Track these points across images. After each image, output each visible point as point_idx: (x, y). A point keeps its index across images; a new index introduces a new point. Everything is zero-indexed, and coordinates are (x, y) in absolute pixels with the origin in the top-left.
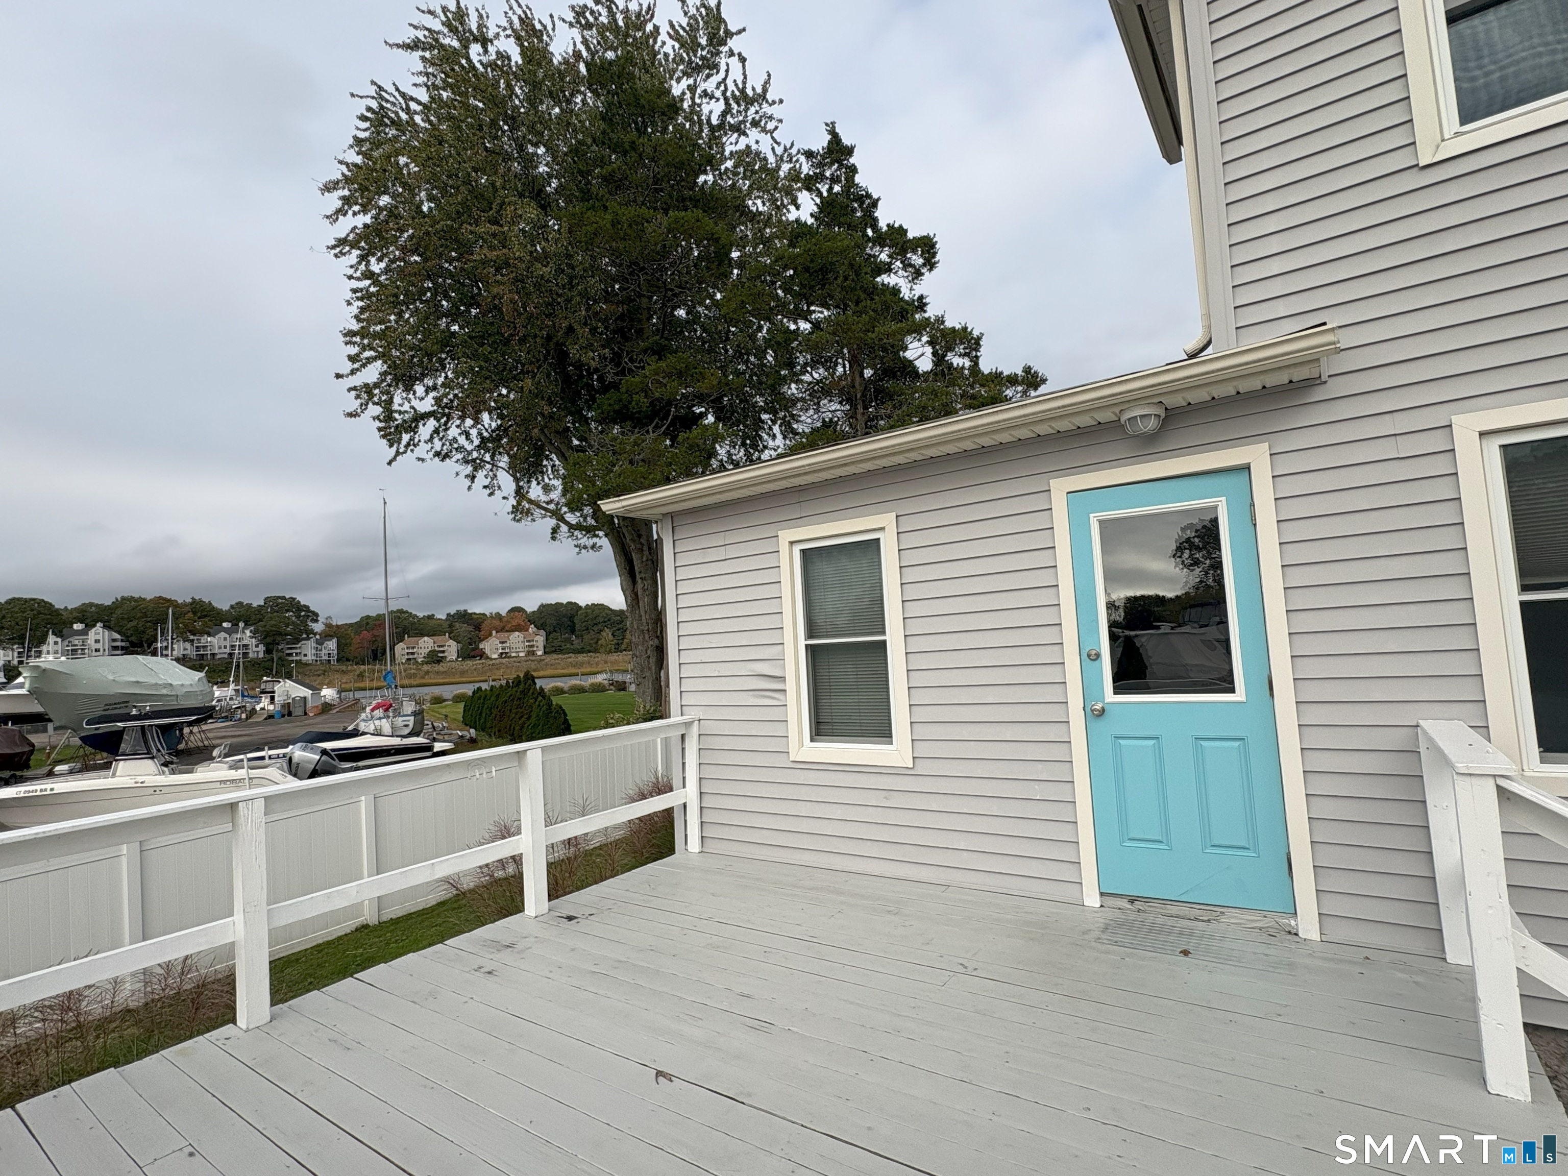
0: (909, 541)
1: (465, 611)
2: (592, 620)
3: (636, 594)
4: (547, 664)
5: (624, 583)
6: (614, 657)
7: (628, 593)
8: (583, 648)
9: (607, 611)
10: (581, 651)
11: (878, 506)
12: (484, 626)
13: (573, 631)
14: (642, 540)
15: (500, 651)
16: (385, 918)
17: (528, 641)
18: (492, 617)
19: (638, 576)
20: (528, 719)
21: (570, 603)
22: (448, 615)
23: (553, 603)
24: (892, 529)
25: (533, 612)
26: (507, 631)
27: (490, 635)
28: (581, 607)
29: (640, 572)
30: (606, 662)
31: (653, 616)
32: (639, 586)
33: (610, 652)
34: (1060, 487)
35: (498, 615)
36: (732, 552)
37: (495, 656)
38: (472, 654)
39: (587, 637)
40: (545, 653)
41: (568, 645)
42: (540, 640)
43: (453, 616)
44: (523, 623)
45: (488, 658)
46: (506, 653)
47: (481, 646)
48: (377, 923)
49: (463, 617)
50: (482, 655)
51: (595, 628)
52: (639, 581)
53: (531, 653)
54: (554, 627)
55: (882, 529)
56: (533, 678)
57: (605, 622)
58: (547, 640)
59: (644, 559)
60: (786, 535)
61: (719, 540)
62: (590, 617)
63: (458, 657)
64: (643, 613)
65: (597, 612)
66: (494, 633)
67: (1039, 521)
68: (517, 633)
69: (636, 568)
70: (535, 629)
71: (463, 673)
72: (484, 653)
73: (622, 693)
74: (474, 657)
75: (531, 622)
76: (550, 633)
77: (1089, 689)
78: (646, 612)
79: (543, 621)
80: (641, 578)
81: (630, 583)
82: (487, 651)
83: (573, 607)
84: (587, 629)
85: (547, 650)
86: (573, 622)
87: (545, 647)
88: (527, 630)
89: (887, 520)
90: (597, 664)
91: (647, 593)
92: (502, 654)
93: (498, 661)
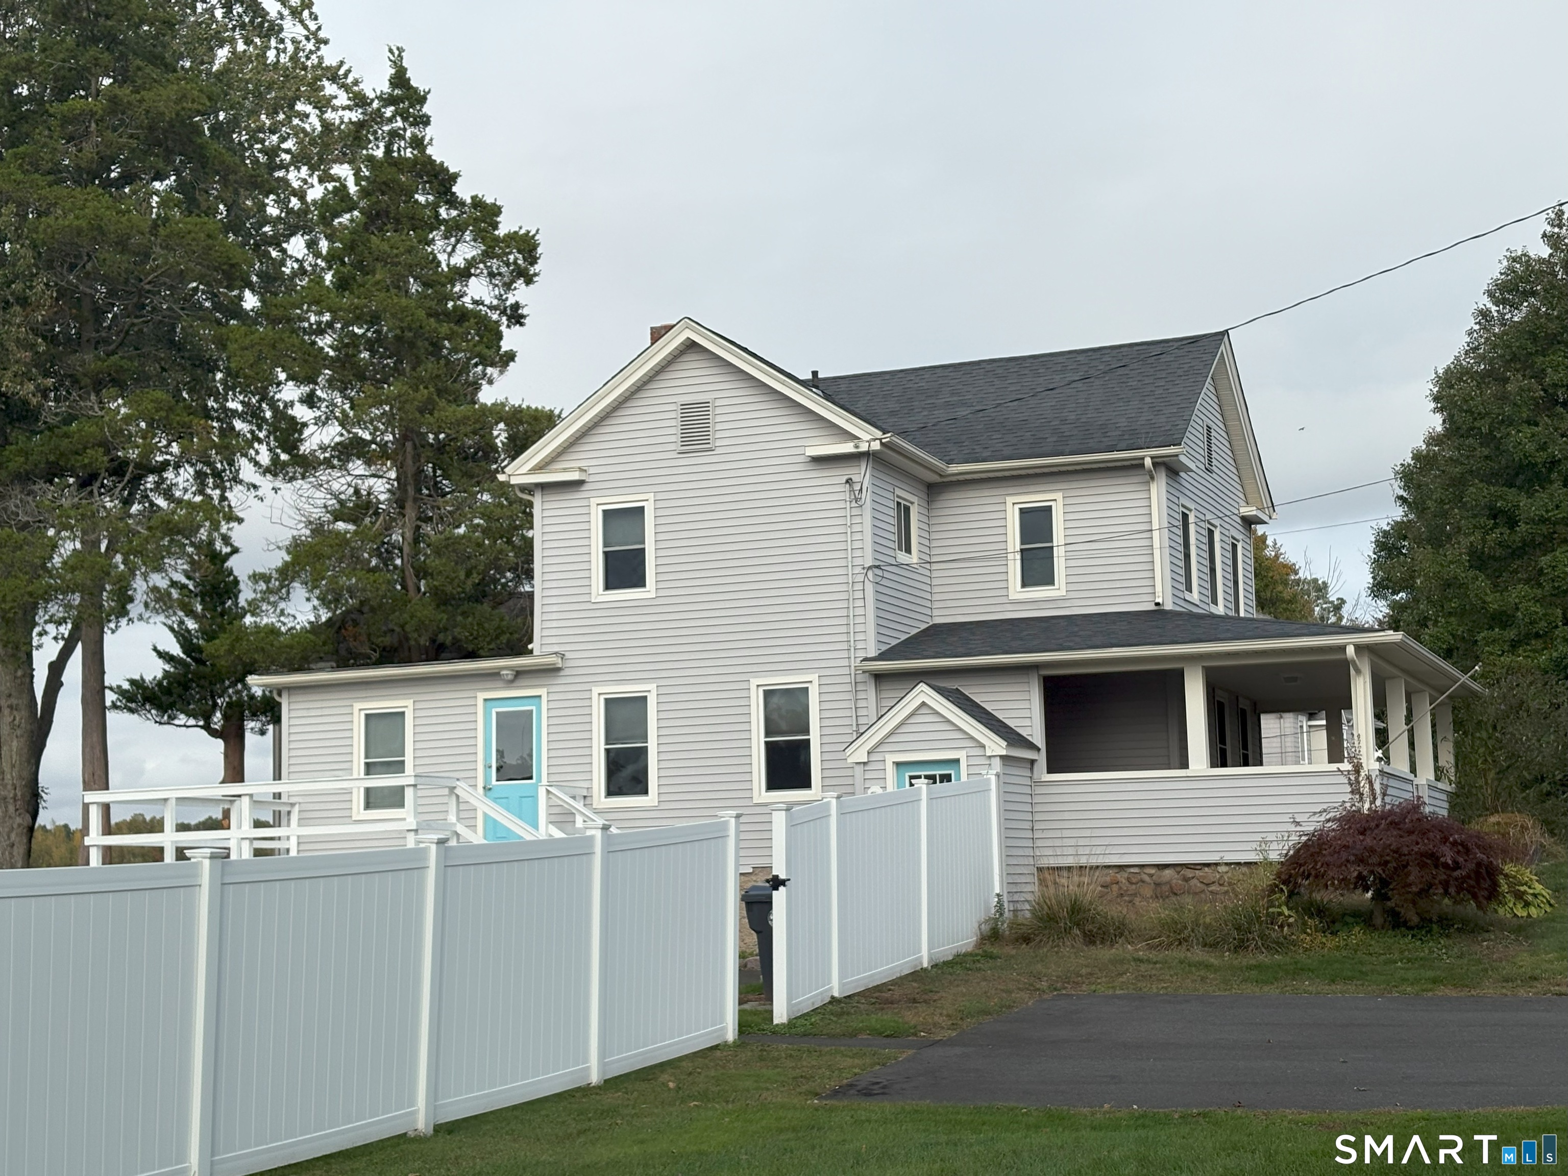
0: (419, 713)
11: (406, 696)
24: (411, 707)
29: (10, 696)
31: (25, 774)
34: (482, 696)
36: (326, 712)
55: (406, 707)
59: (19, 674)
60: (358, 706)
61: (319, 705)
67: (471, 710)
77: (487, 778)
80: (11, 706)
89: (409, 703)
91: (19, 732)
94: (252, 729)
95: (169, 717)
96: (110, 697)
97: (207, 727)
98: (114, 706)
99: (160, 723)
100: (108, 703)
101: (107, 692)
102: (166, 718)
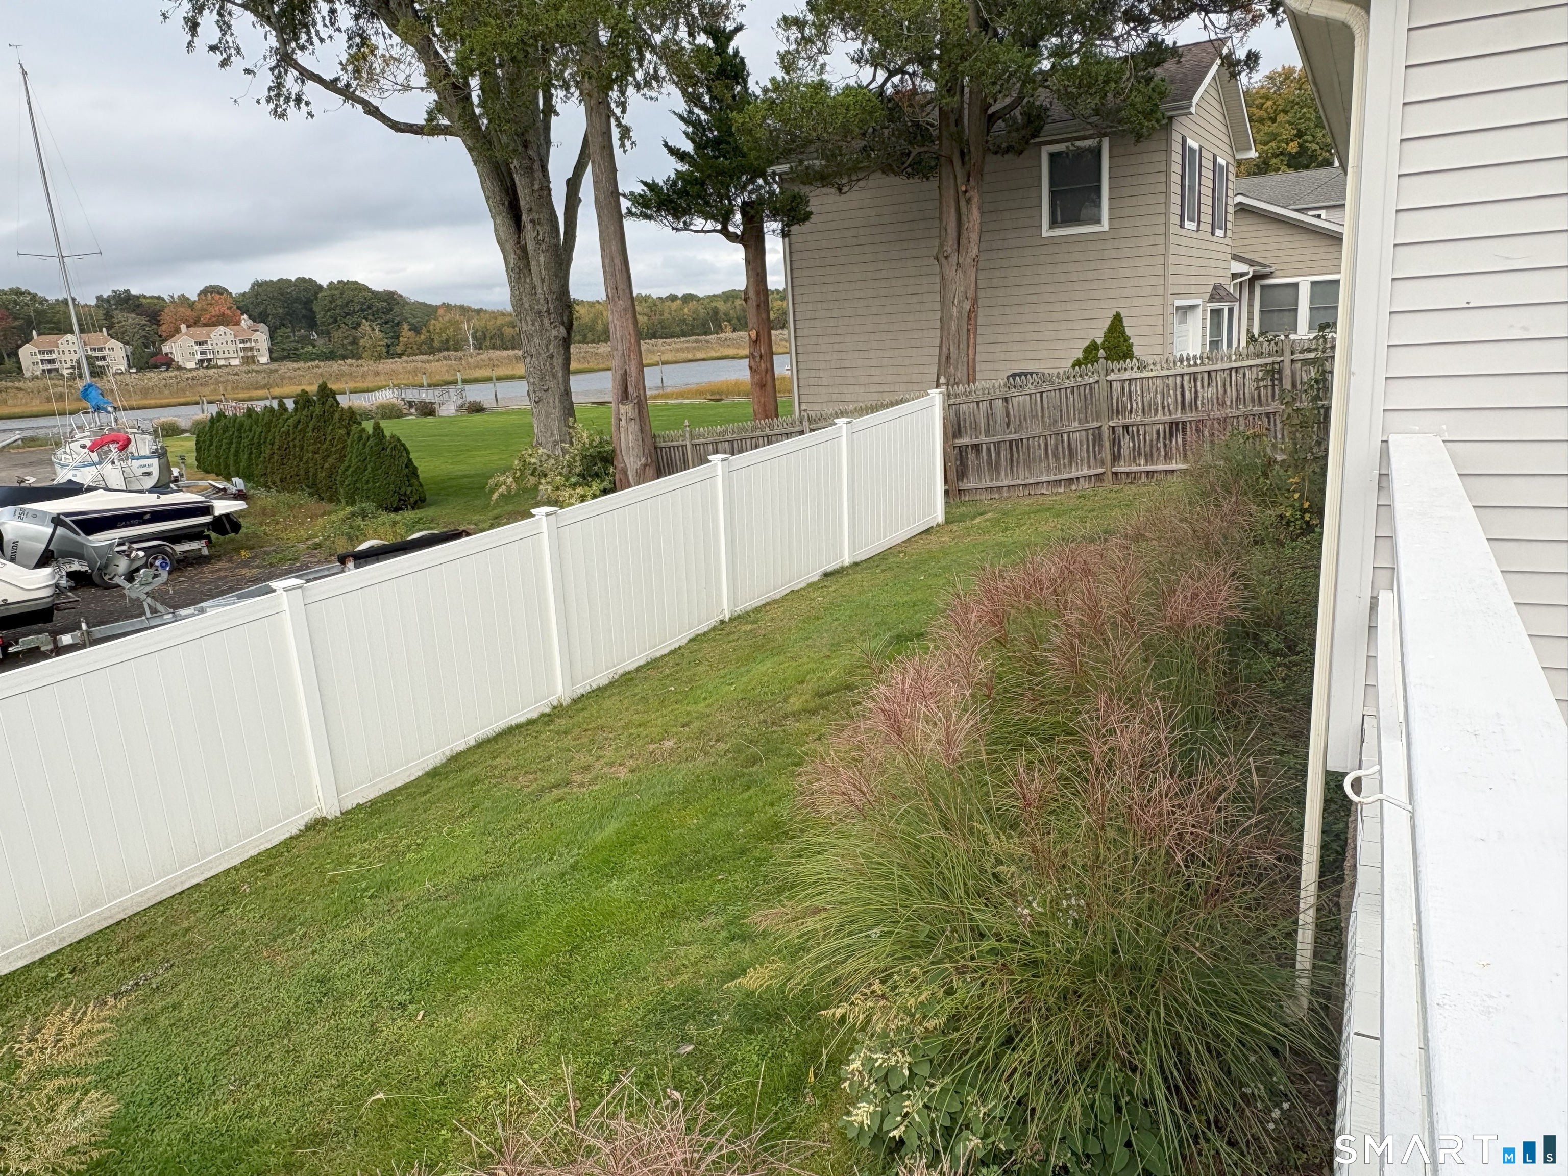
1: (127, 291)
2: (342, 307)
3: (524, 249)
4: (283, 378)
5: (502, 229)
6: (387, 365)
7: (508, 247)
8: (331, 352)
9: (367, 294)
10: (331, 356)
12: (165, 317)
13: (312, 324)
14: (530, 152)
15: (199, 357)
16: (349, 805)
17: (244, 341)
18: (173, 302)
19: (525, 218)
20: (341, 459)
21: (302, 280)
22: (99, 298)
23: (275, 279)
25: (244, 294)
26: (206, 325)
27: (178, 330)
28: (320, 287)
29: (530, 210)
30: (377, 374)
31: (555, 288)
32: (529, 234)
33: (380, 357)
35: (183, 299)
37: (192, 365)
38: (152, 361)
39: (337, 335)
40: (272, 359)
41: (310, 348)
42: (261, 339)
43: (108, 300)
44: (228, 312)
45: (179, 368)
46: (209, 360)
47: (166, 349)
48: (338, 814)
49: (126, 301)
50: (169, 363)
51: (349, 320)
52: (529, 226)
53: (249, 360)
54: (281, 319)
56: (333, 394)
57: (363, 310)
58: (272, 338)
59: (536, 187)
62: (339, 302)
63: (129, 367)
64: (537, 282)
65: (349, 294)
66: (183, 327)
68: (222, 328)
69: (522, 203)
70: (250, 322)
71: (145, 392)
72: (173, 360)
73: (430, 419)
74: (156, 367)
75: (244, 310)
76: (276, 328)
78: (543, 281)
79: (262, 308)
80: (533, 221)
81: (512, 230)
82: (177, 358)
83: (308, 287)
84: (336, 321)
85: (275, 355)
86: (311, 310)
87: (271, 351)
88: (238, 323)
90: (364, 376)
91: (544, 247)
92: (202, 361)
93: (195, 373)
94: (774, 231)
95: (685, 223)
96: (625, 204)
97: (724, 231)
98: (630, 213)
99: (677, 229)
100: (624, 211)
101: (622, 199)
102: (682, 224)
